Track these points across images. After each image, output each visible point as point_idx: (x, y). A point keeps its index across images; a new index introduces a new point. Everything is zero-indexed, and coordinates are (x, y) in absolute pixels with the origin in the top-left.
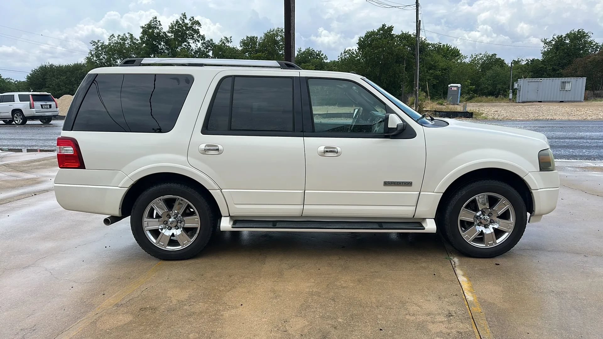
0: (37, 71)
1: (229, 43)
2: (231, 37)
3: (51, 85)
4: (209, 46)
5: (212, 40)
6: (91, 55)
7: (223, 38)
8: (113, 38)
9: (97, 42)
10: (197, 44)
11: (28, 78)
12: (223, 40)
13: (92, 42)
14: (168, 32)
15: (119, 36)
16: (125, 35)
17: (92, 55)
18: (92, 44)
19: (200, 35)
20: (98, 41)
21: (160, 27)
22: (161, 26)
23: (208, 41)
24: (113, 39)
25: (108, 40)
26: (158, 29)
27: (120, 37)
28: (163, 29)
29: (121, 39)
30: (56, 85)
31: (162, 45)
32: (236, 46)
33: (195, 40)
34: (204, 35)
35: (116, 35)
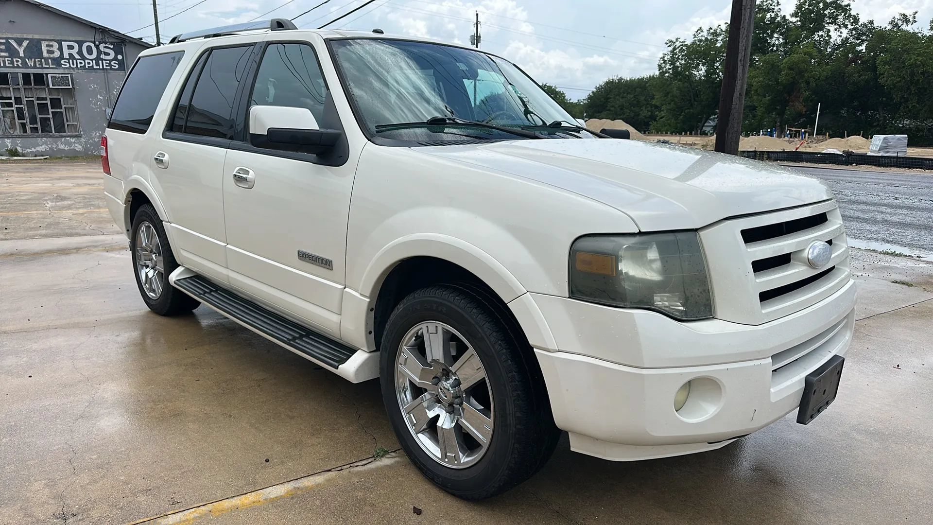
0: (602, 88)
1: (910, 25)
2: (916, 13)
3: (612, 106)
4: (864, 34)
5: (873, 23)
6: (663, 62)
7: (896, 17)
8: (699, 33)
9: (675, 41)
10: (841, 33)
11: (590, 98)
12: (896, 20)
13: (668, 42)
14: (792, 16)
15: (711, 28)
16: (719, 27)
17: (665, 61)
18: (668, 45)
19: (850, 15)
20: (677, 40)
21: (776, 9)
22: (779, 7)
23: (865, 25)
24: (700, 35)
25: (693, 37)
26: (773, 12)
27: (712, 31)
28: (781, 12)
29: (712, 34)
30: (619, 106)
31: (775, 39)
32: (920, 29)
33: (840, 26)
34: (858, 14)
35: (705, 29)
